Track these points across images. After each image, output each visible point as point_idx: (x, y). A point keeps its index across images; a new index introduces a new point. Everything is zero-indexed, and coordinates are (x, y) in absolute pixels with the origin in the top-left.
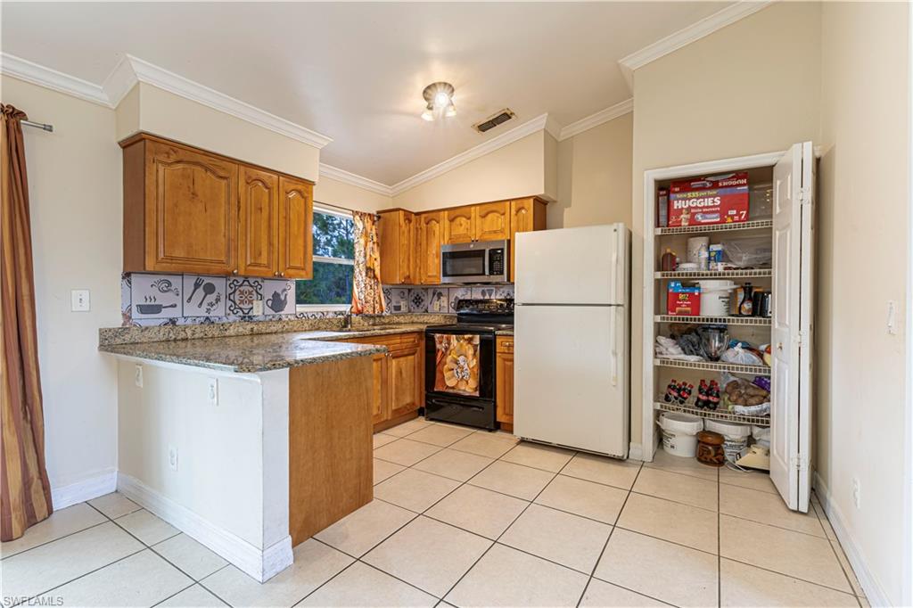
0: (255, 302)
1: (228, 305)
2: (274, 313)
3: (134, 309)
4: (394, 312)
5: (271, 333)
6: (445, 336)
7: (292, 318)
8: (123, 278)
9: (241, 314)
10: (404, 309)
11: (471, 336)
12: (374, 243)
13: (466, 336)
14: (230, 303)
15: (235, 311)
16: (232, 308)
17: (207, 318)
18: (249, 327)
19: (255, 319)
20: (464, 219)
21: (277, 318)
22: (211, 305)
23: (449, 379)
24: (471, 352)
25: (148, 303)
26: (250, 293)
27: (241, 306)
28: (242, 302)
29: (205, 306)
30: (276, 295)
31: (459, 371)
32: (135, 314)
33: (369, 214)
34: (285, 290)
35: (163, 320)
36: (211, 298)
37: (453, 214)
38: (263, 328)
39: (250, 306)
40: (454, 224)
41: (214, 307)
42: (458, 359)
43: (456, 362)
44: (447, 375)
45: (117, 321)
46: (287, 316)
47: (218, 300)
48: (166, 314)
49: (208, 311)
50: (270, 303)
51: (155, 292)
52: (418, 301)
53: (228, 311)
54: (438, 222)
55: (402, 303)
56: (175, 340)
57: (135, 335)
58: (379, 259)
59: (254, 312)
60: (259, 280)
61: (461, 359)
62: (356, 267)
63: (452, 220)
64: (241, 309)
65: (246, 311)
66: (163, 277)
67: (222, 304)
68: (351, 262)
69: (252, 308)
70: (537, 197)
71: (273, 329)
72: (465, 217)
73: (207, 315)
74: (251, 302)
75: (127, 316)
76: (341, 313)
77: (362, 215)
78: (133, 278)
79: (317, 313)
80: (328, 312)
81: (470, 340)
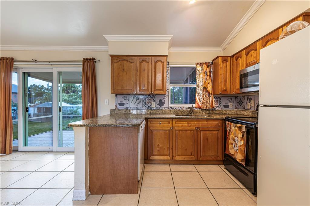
0: (152, 103)
1: (143, 104)
2: (159, 107)
3: (118, 104)
4: (223, 108)
5: (157, 114)
6: (230, 123)
7: (167, 109)
8: (116, 96)
9: (147, 107)
10: (231, 107)
11: (240, 125)
12: (207, 76)
13: (238, 125)
14: (144, 103)
15: (146, 106)
16: (145, 105)
17: (137, 108)
18: (149, 111)
19: (152, 109)
20: (253, 51)
21: (161, 109)
22: (138, 103)
23: (231, 149)
24: (240, 135)
25: (121, 103)
26: (151, 100)
27: (148, 104)
28: (148, 103)
29: (136, 104)
30: (160, 100)
31: (235, 145)
32: (118, 106)
33: (206, 63)
34: (164, 98)
35: (124, 108)
36: (138, 101)
37: (248, 50)
38: (154, 112)
39: (151, 104)
40: (248, 56)
41: (139, 104)
42: (235, 138)
43: (234, 140)
44: (230, 146)
45: (114, 108)
46: (165, 108)
47: (140, 102)
48: (125, 106)
49: (137, 105)
50: (158, 103)
51: (123, 100)
52: (241, 103)
53: (143, 106)
54: (241, 58)
55: (230, 104)
56: (127, 114)
57: (117, 112)
58: (211, 83)
59: (152, 106)
60: (154, 95)
61: (236, 138)
62: (197, 88)
63: (247, 54)
64: (147, 105)
65: (149, 106)
66: (125, 95)
67: (141, 103)
68: (194, 86)
69: (151, 105)
70: (304, 13)
71: (159, 112)
72: (253, 50)
73: (137, 107)
74: (151, 103)
75: (116, 106)
76: (189, 108)
77: (201, 64)
78: (118, 96)
79: (178, 107)
80: (183, 107)
81: (240, 128)
